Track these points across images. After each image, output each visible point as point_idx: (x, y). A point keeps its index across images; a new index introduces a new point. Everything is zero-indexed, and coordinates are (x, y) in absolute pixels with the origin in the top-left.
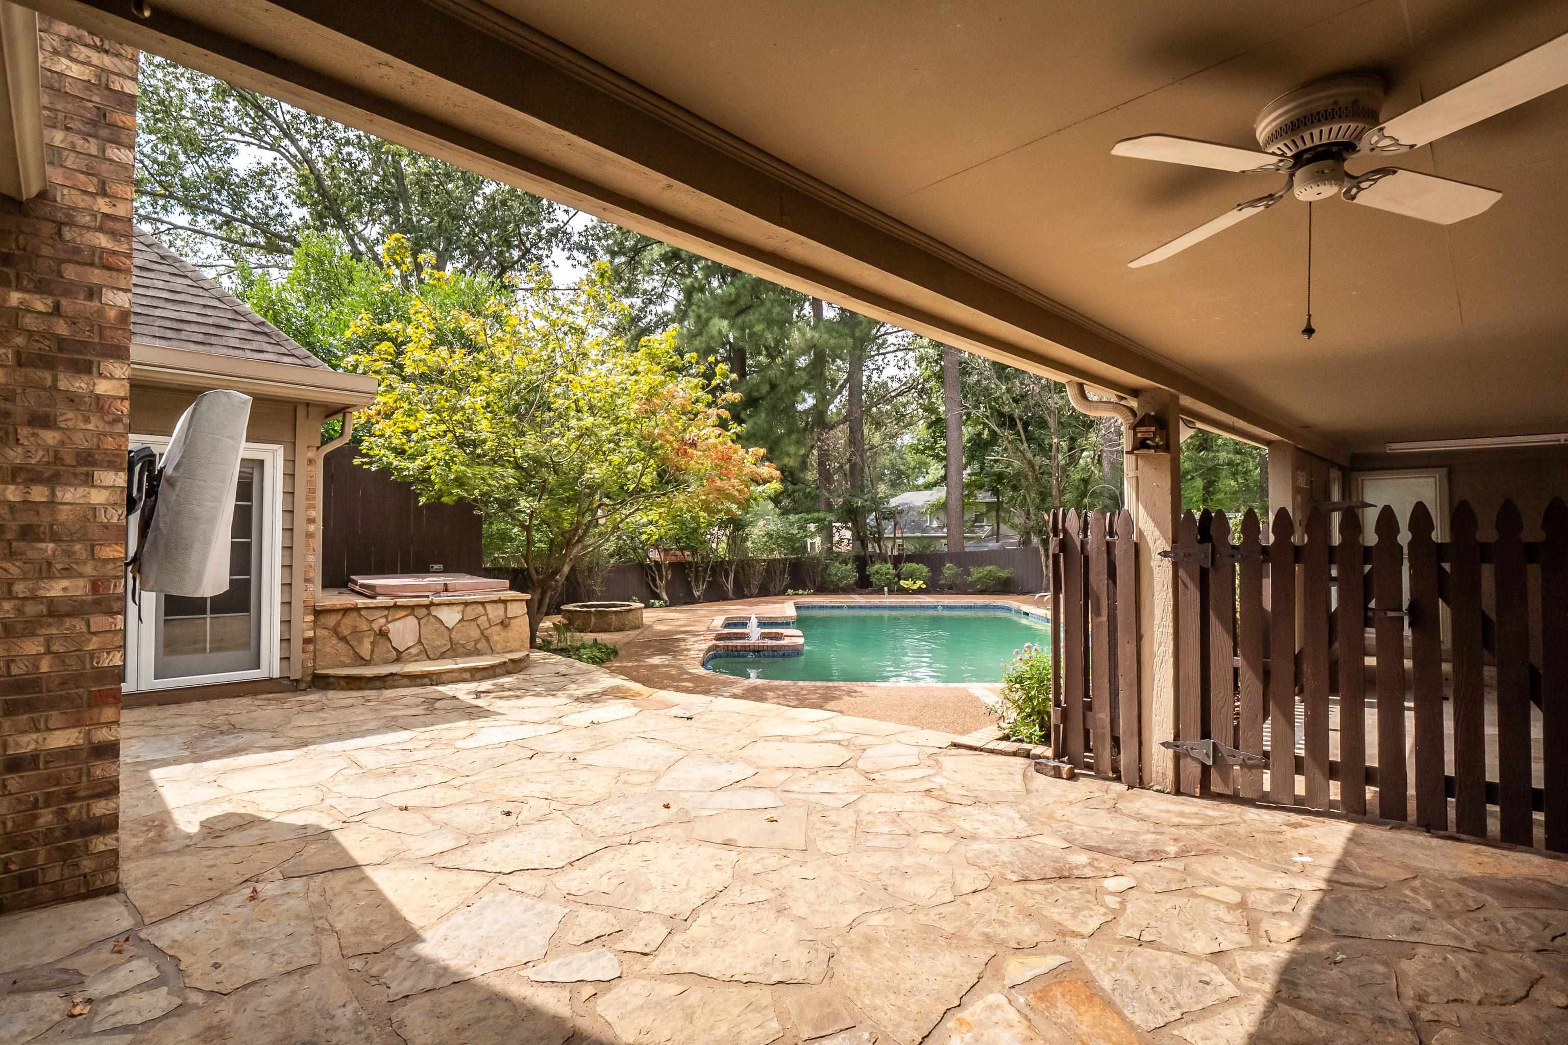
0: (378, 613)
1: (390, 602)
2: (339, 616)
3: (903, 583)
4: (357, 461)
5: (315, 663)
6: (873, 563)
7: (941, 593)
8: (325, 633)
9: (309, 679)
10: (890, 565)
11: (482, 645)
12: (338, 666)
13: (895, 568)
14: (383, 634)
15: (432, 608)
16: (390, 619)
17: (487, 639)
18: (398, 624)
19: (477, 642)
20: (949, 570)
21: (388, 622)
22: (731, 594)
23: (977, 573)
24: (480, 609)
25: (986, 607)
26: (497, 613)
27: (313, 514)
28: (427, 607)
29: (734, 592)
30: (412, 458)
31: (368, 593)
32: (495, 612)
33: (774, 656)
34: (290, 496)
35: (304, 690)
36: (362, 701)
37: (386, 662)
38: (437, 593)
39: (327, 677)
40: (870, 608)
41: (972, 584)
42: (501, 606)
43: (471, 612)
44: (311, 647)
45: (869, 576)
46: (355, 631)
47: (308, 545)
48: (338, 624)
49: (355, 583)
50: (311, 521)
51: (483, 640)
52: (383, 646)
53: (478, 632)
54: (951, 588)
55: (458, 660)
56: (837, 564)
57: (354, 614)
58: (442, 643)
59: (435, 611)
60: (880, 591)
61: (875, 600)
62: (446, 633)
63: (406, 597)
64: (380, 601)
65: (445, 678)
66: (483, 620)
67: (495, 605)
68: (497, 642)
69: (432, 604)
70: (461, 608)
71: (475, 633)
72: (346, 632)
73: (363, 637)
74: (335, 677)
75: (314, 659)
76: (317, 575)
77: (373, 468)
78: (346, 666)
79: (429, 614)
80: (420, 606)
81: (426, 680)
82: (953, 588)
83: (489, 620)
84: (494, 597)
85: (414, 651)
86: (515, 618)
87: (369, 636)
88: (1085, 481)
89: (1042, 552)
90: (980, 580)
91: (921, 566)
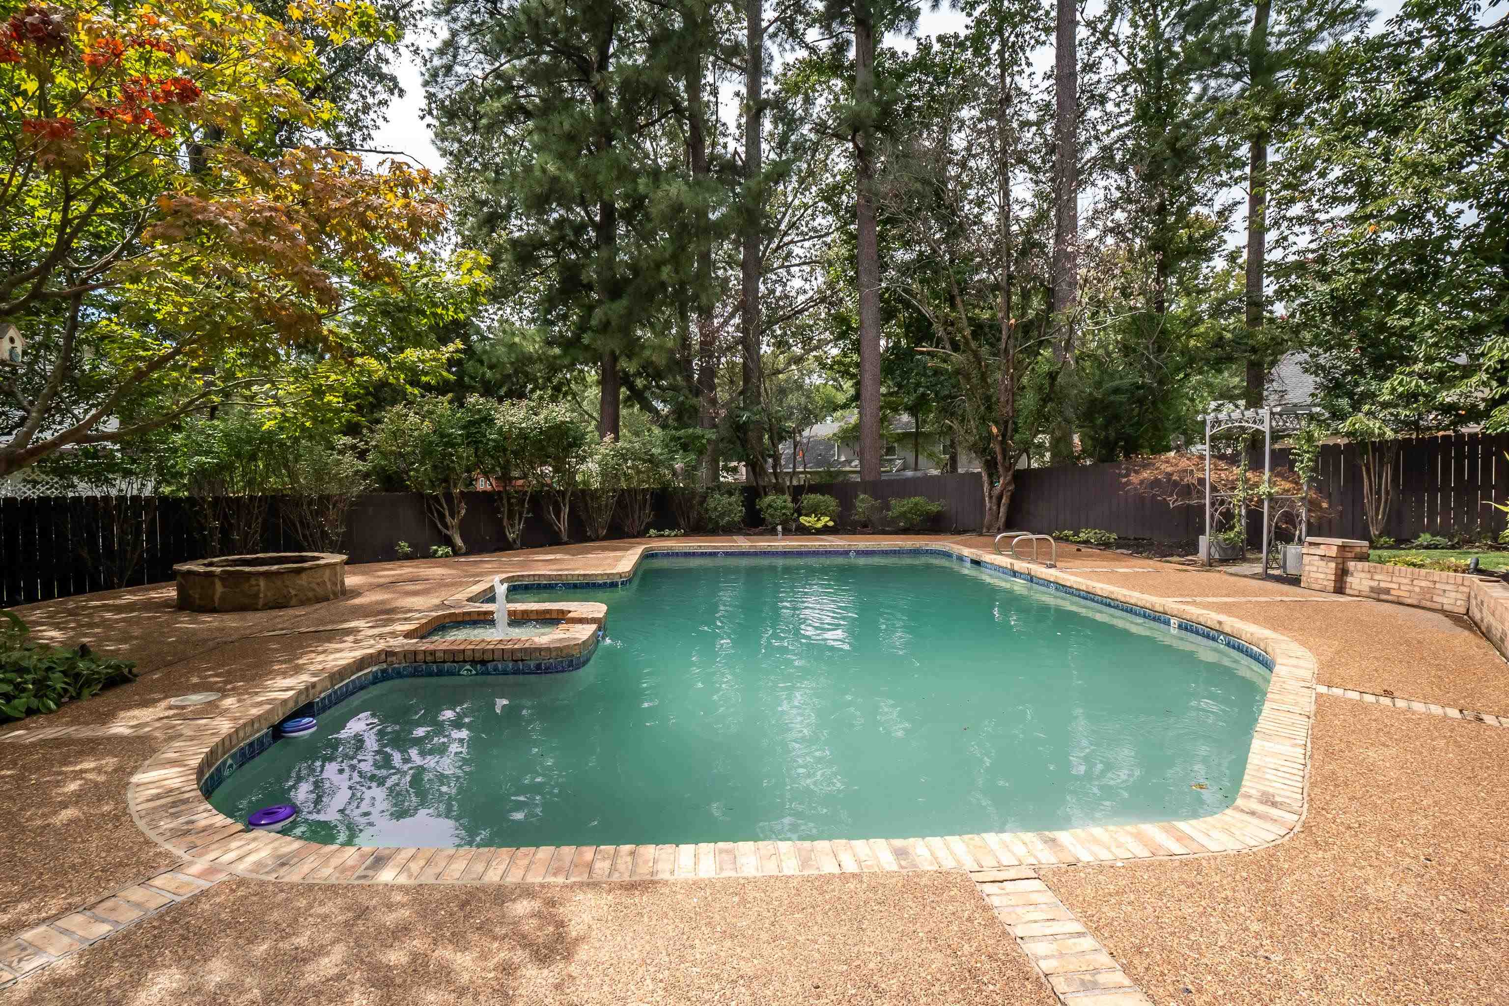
3: (803, 520)
6: (766, 494)
7: (854, 532)
10: (788, 497)
13: (795, 500)
20: (863, 503)
22: (565, 539)
23: (899, 506)
25: (916, 552)
29: (570, 532)
40: (756, 554)
41: (894, 520)
45: (761, 510)
54: (865, 526)
56: (717, 496)
60: (773, 532)
61: (764, 543)
82: (865, 527)
88: (1052, 376)
89: (985, 478)
90: (903, 515)
91: (827, 497)
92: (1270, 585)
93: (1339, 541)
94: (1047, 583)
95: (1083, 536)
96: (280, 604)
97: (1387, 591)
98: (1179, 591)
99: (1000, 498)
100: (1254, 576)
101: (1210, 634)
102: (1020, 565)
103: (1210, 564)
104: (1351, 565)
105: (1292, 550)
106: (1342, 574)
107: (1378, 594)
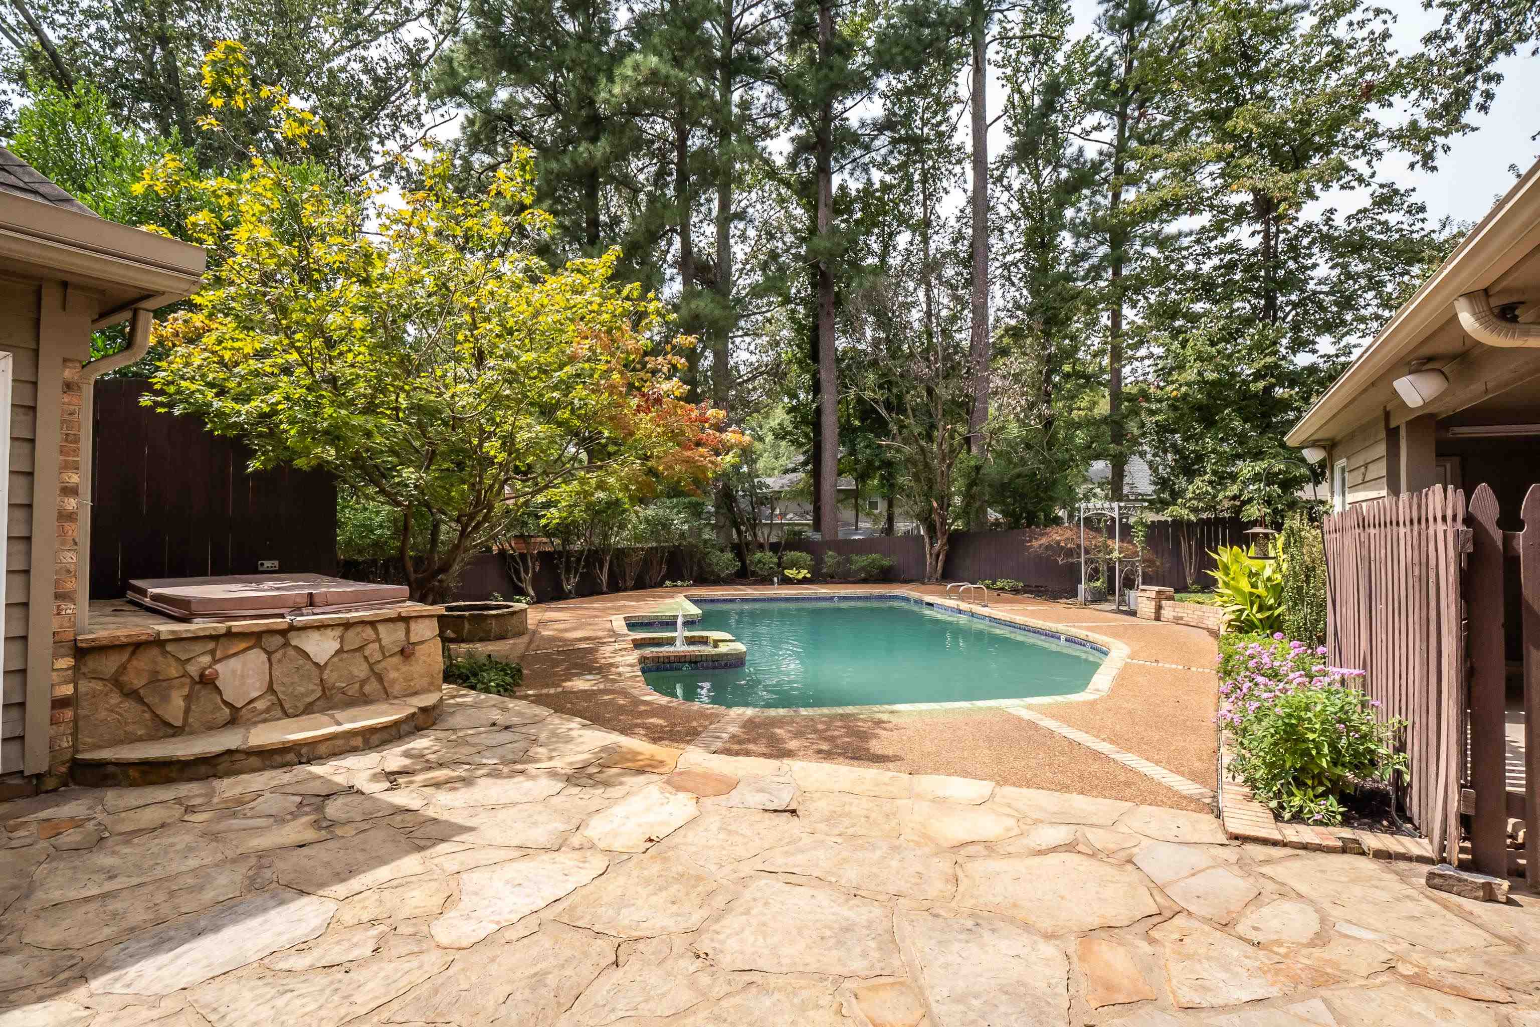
0: (198, 648)
1: (221, 627)
2: (125, 656)
3: (787, 572)
4: (145, 401)
5: (75, 739)
6: (751, 551)
7: (826, 582)
8: (98, 686)
9: (63, 769)
10: (769, 554)
11: (372, 687)
12: (121, 742)
13: (776, 556)
14: (207, 682)
15: (292, 634)
16: (219, 655)
17: (380, 678)
18: (233, 663)
19: (363, 683)
20: (830, 558)
21: (216, 661)
22: (604, 588)
23: (859, 561)
24: (369, 632)
25: (881, 597)
26: (394, 637)
27: (74, 479)
28: (283, 633)
29: (609, 584)
30: (243, 398)
31: (176, 612)
32: (392, 636)
33: (714, 668)
34: (26, 446)
35: (55, 790)
36: (178, 811)
37: (211, 727)
38: (297, 610)
39: (101, 764)
40: (764, 600)
41: (856, 572)
42: (401, 626)
43: (354, 638)
44: (69, 714)
45: (750, 565)
46: (155, 680)
47: (63, 533)
48: (123, 668)
49: (143, 592)
50: (70, 491)
51: (373, 679)
52: (206, 700)
53: (365, 666)
54: (836, 577)
55: (339, 715)
56: (718, 553)
57: (155, 652)
58: (309, 689)
59: (296, 640)
60: (770, 582)
61: (767, 591)
62: (315, 672)
63: (245, 617)
64: (198, 626)
65: (322, 749)
66: (372, 649)
67: (391, 625)
68: (393, 682)
69: (292, 628)
70: (338, 632)
71: (360, 670)
72: (138, 682)
73: (171, 687)
74: (118, 764)
75: (75, 734)
76: (82, 586)
77: (177, 412)
78: (140, 739)
79: (287, 644)
80: (271, 632)
81: (291, 757)
83: (382, 648)
84: (390, 611)
85: (260, 705)
86: (422, 642)
87: (183, 685)
88: (978, 468)
89: (927, 540)
90: (863, 568)
91: (804, 554)
92: (1119, 616)
93: (1157, 588)
94: (982, 617)
95: (999, 584)
96: (502, 637)
97: (1181, 618)
98: (1067, 620)
99: (938, 556)
100: (1111, 611)
101: (1082, 643)
102: (964, 606)
103: (1086, 603)
104: (1164, 603)
105: (1133, 593)
106: (1159, 608)
107: (1177, 620)
